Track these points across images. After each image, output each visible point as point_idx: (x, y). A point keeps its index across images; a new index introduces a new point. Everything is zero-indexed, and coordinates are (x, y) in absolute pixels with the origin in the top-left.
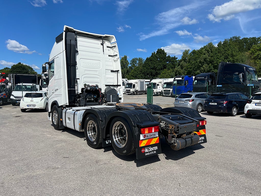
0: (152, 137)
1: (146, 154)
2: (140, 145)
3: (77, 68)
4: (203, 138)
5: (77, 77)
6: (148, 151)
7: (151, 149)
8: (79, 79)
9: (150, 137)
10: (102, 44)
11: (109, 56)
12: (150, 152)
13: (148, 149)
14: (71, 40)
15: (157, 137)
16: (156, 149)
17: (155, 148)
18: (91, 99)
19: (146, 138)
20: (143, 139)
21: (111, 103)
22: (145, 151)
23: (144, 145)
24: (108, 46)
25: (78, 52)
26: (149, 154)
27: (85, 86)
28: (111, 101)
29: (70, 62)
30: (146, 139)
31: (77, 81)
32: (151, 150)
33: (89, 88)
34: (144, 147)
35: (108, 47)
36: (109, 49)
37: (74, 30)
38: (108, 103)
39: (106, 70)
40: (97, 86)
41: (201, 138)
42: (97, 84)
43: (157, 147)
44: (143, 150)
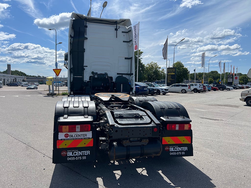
0: (79, 137)
1: (69, 159)
2: (59, 145)
4: (186, 149)
5: (85, 65)
8: (87, 66)
9: (76, 138)
11: (124, 42)
12: (75, 157)
13: (73, 153)
14: (79, 27)
15: (89, 138)
16: (87, 154)
17: (85, 153)
18: (101, 88)
19: (69, 138)
20: (64, 139)
22: (68, 154)
23: (66, 147)
25: (87, 39)
26: (73, 159)
27: (93, 74)
28: (121, 91)
29: (78, 49)
30: (68, 140)
32: (78, 154)
33: (96, 76)
34: (66, 150)
35: (123, 32)
39: (118, 57)
40: (106, 74)
41: (180, 149)
42: (106, 72)
43: (88, 152)
44: (63, 153)
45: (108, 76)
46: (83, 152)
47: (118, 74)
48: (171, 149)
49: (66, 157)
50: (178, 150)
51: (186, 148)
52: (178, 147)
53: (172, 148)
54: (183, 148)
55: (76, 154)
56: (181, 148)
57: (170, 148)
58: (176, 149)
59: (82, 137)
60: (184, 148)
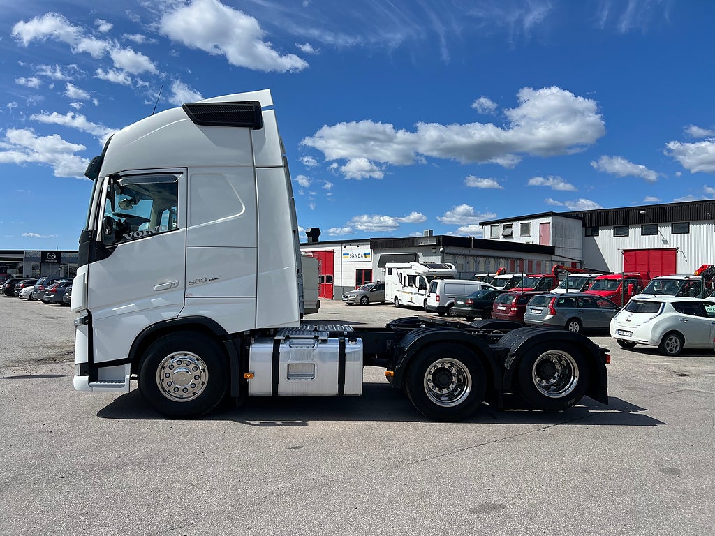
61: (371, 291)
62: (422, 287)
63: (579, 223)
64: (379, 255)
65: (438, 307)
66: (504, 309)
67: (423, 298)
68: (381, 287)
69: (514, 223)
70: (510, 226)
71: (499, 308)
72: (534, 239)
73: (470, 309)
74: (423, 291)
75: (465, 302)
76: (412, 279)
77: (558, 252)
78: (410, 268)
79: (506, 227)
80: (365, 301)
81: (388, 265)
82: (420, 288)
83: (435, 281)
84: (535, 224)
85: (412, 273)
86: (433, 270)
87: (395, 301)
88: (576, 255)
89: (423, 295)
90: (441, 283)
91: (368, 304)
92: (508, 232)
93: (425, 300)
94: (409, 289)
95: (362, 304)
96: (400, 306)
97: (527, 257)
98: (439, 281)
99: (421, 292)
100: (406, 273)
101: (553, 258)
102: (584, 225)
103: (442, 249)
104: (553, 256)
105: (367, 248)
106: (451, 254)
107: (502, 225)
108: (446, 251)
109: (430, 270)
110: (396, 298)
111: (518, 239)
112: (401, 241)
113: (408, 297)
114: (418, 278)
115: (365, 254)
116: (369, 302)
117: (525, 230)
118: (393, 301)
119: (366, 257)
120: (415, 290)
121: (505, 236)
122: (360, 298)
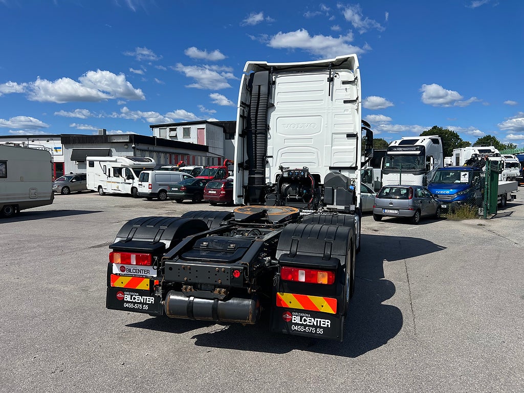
0: (140, 274)
1: (126, 305)
2: (114, 282)
3: (269, 137)
4: (326, 323)
5: (269, 154)
6: (131, 299)
7: (137, 299)
8: (272, 157)
9: (135, 274)
10: (331, 80)
11: (345, 102)
12: (134, 303)
13: (132, 296)
14: (259, 86)
15: (153, 277)
16: (150, 302)
17: (148, 300)
18: (296, 196)
19: (125, 273)
20: (119, 274)
21: (335, 206)
22: (125, 297)
23: (122, 286)
24: (345, 79)
25: (273, 105)
26: (132, 306)
27: (282, 171)
28: (335, 203)
29: (256, 127)
30: (125, 275)
31: (267, 162)
32: (139, 300)
33: (286, 175)
34: (123, 290)
35: (344, 83)
36: (347, 86)
37: (268, 64)
38: (328, 206)
39: (333, 133)
40: (305, 170)
41: (314, 321)
42: (305, 165)
43: (152, 299)
44: (119, 295)
45: (309, 174)
46: (145, 297)
47: (331, 168)
48: (295, 318)
49: (123, 301)
50: (309, 322)
51: (328, 322)
52: (309, 317)
53: (297, 316)
54: (320, 321)
55: (135, 299)
56: (317, 321)
57: (293, 316)
58: (305, 320)
59: (144, 274)
60: (322, 320)
61: (71, 181)
62: (130, 177)
63: (222, 129)
64: (71, 150)
65: (151, 193)
66: (215, 192)
67: (131, 186)
68: (83, 177)
69: (178, 127)
70: (175, 130)
71: (210, 192)
72: (193, 139)
73: (183, 194)
74: (131, 181)
75: (180, 188)
76: (117, 172)
77: (210, 150)
78: (116, 161)
79: (171, 130)
80: (67, 190)
81: (89, 158)
82: (128, 179)
83: (145, 172)
84: (194, 129)
85: (118, 165)
86: (137, 163)
87: (99, 190)
88: (220, 152)
89: (130, 184)
90: (152, 173)
91: (69, 193)
92: (173, 134)
93: (133, 188)
94: (115, 179)
95: (63, 194)
96: (104, 194)
97: (191, 153)
98: (150, 172)
99: (127, 181)
100: (110, 166)
101: (208, 154)
102: (225, 131)
103: (133, 146)
104: (207, 153)
105: (58, 143)
106: (140, 150)
107: (168, 128)
108: (137, 147)
109: (135, 163)
110: (100, 187)
111: (181, 139)
112: (94, 138)
113: (115, 186)
114: (123, 171)
115: (55, 148)
116: (69, 191)
117: (187, 133)
118: (96, 190)
119: (56, 151)
120: (120, 179)
121: (171, 137)
122: (60, 188)
